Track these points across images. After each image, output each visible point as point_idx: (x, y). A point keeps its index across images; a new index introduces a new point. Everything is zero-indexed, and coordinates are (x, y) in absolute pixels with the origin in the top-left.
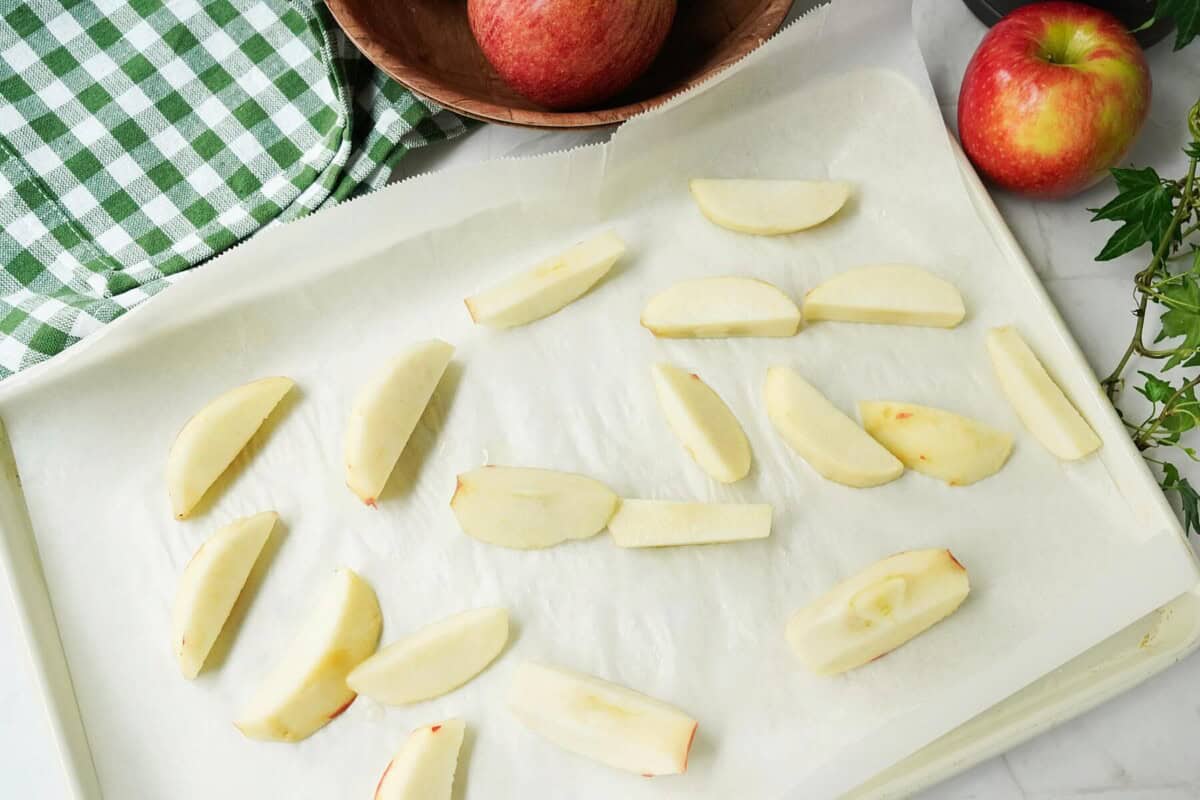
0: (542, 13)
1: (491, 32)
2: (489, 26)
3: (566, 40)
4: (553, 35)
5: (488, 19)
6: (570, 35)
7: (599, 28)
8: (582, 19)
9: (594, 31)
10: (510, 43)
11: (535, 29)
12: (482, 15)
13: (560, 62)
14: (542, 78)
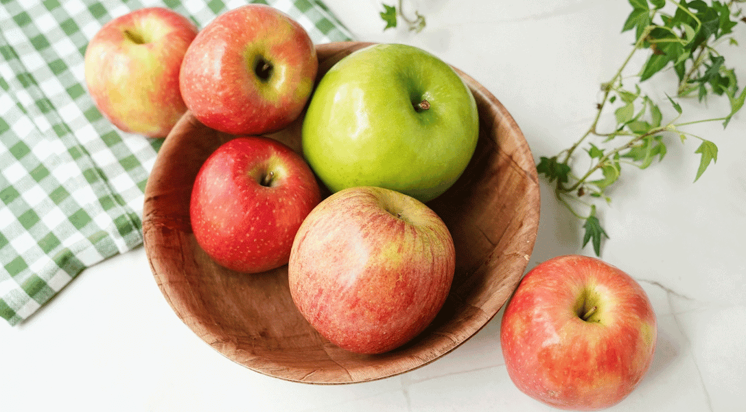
0: (359, 296)
1: (318, 315)
2: (315, 312)
3: (383, 311)
4: (371, 310)
5: (314, 306)
6: (386, 306)
7: (407, 294)
8: (392, 292)
9: (404, 298)
10: (337, 322)
11: (356, 309)
12: (307, 303)
13: (382, 327)
14: (369, 341)
